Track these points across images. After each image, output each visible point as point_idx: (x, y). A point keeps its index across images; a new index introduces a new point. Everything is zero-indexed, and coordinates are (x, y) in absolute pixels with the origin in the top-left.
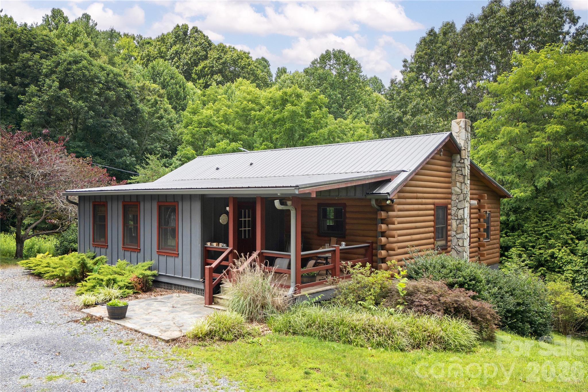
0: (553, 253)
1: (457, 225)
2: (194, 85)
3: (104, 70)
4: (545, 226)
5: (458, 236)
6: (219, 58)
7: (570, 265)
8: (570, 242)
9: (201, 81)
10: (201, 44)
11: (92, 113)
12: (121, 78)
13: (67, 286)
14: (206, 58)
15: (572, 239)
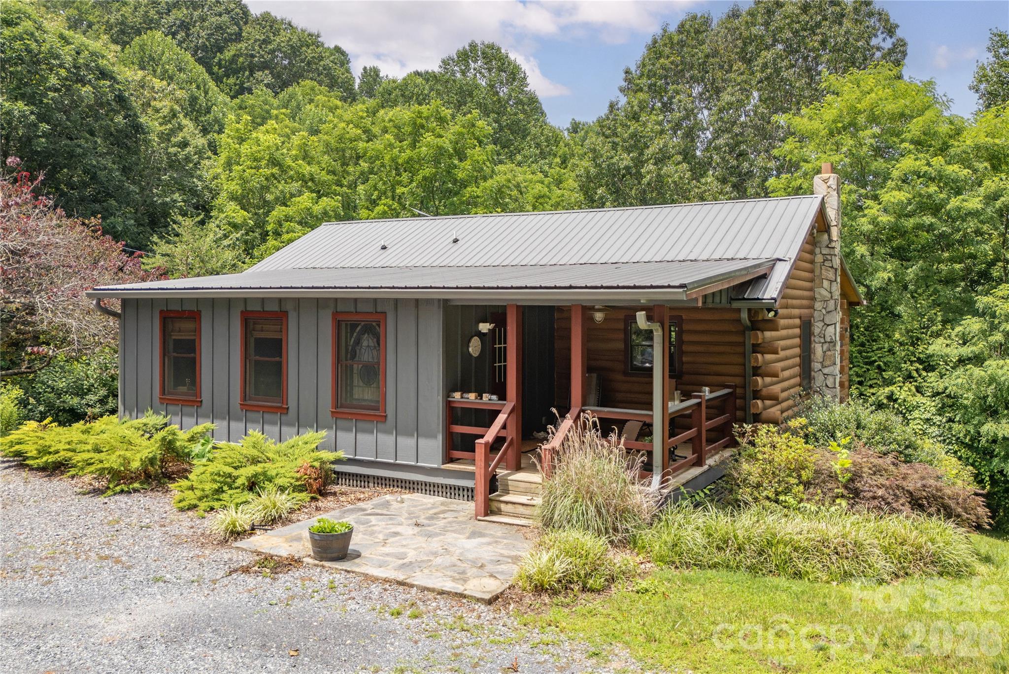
0: (892, 393)
1: (824, 352)
2: (217, 86)
3: (68, 43)
4: (877, 350)
5: (826, 371)
6: (266, 42)
7: (917, 412)
8: (915, 374)
9: (231, 81)
10: (229, 13)
11: (44, 127)
12: (105, 62)
13: (136, 491)
14: (238, 37)
15: (917, 370)
